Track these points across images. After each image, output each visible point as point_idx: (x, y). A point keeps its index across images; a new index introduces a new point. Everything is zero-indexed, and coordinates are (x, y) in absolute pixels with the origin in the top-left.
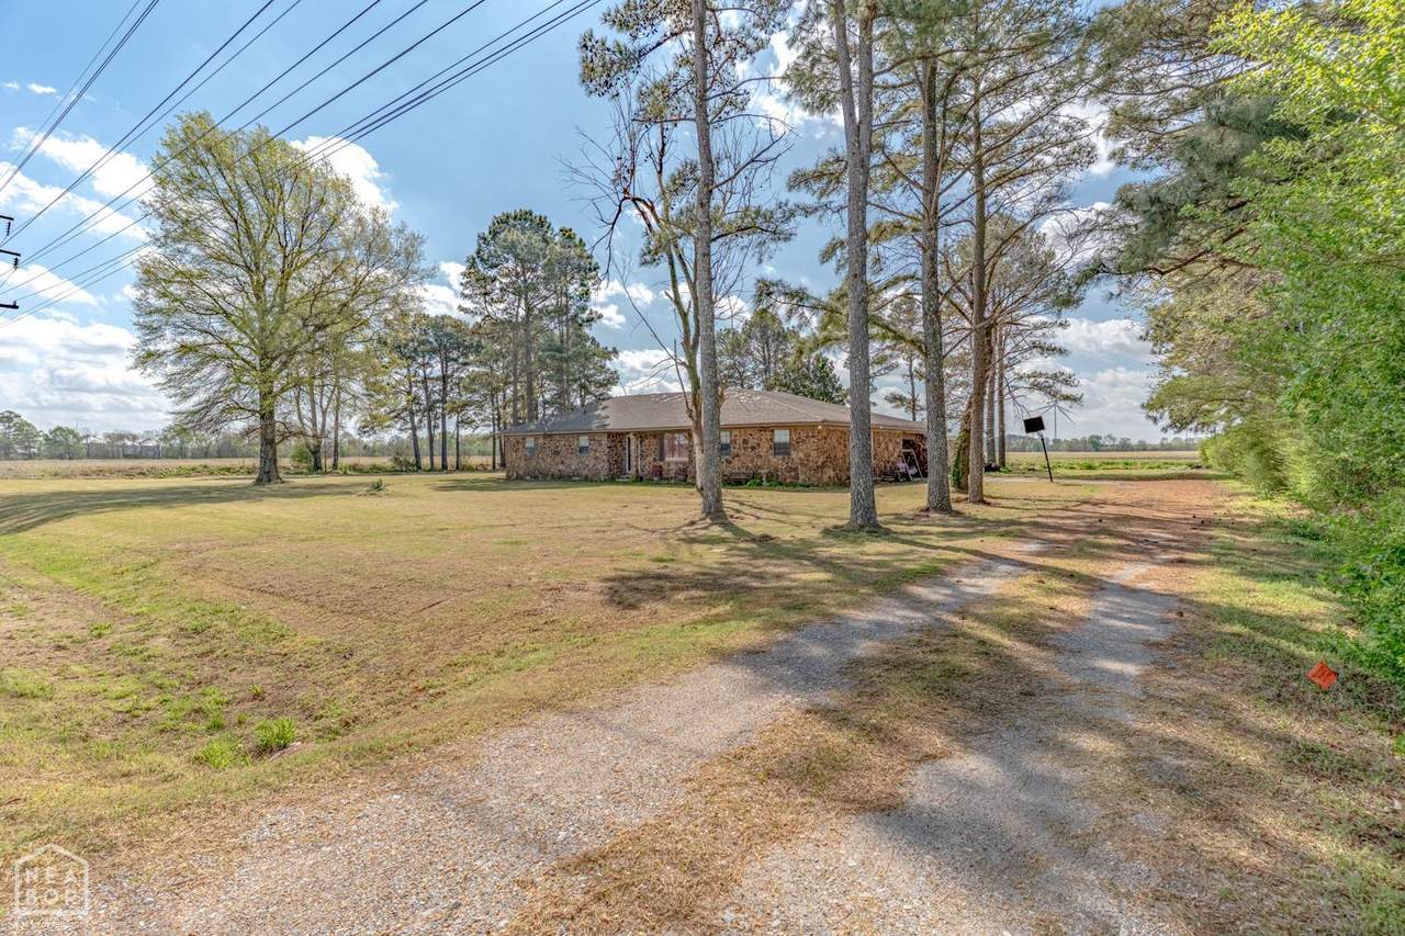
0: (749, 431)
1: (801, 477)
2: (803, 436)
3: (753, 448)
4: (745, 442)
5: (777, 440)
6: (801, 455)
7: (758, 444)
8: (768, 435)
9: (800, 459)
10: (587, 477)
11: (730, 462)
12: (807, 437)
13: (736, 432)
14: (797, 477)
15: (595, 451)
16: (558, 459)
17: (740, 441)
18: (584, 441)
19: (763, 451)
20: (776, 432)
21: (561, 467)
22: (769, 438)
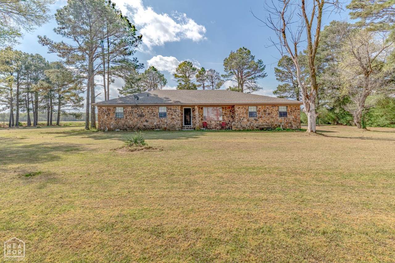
0: (267, 106)
1: (294, 126)
2: (294, 109)
3: (269, 114)
4: (265, 111)
5: (280, 110)
6: (293, 117)
7: (272, 112)
8: (276, 108)
9: (293, 119)
10: (165, 129)
11: (257, 120)
12: (296, 109)
13: (260, 107)
14: (292, 126)
15: (172, 115)
16: (143, 119)
17: (262, 110)
18: (163, 110)
19: (274, 115)
20: (280, 107)
21: (145, 123)
22: (277, 109)
